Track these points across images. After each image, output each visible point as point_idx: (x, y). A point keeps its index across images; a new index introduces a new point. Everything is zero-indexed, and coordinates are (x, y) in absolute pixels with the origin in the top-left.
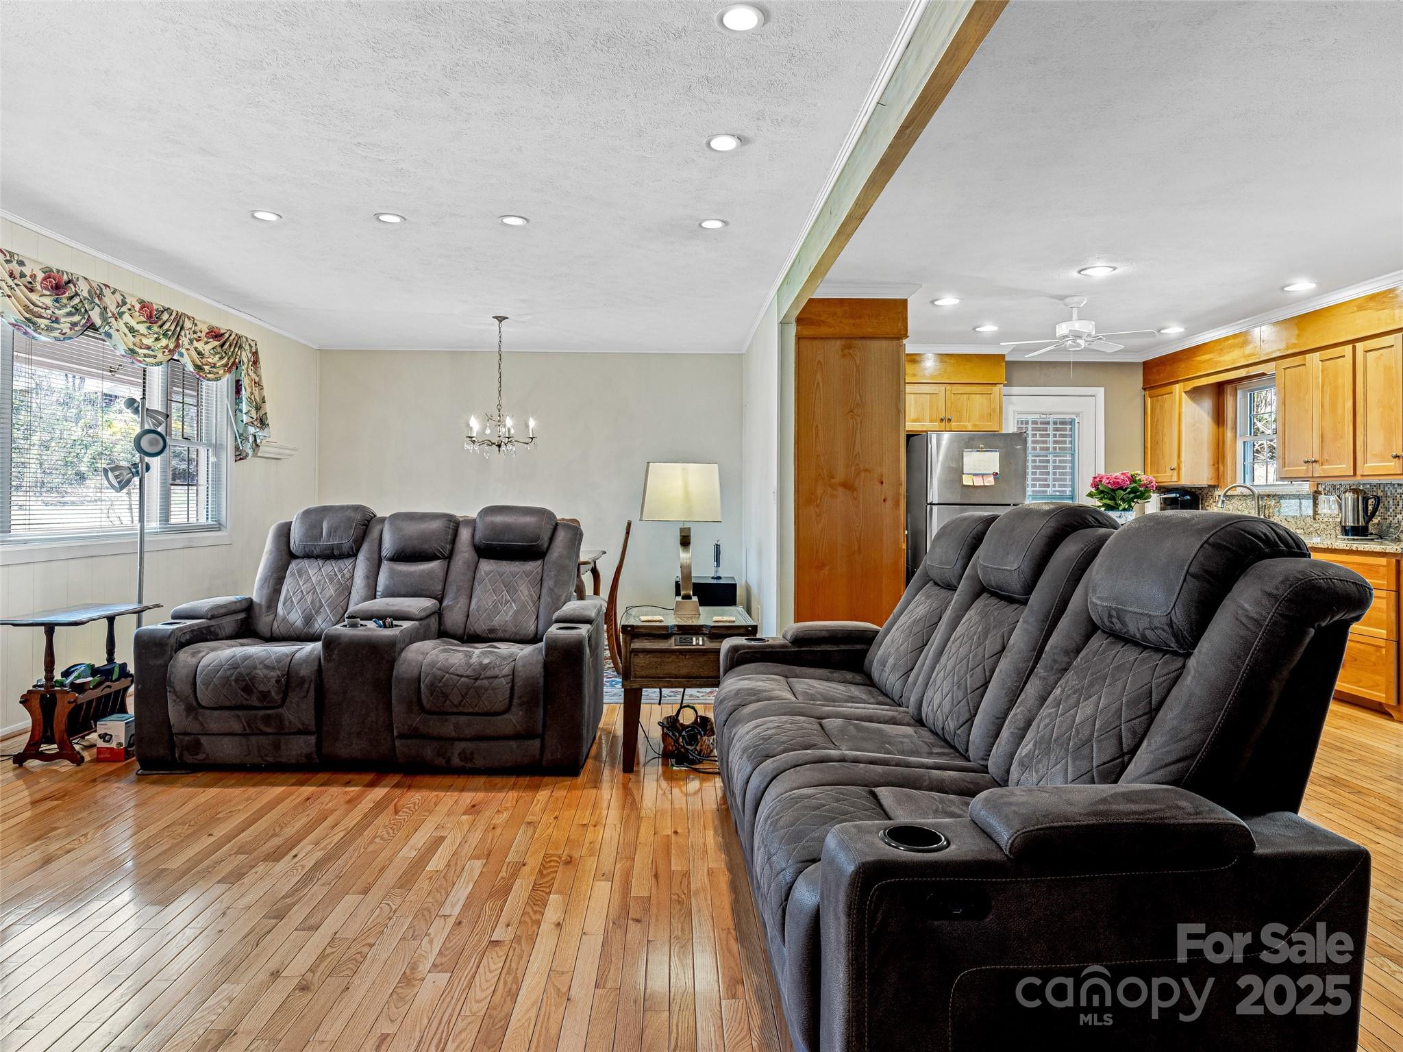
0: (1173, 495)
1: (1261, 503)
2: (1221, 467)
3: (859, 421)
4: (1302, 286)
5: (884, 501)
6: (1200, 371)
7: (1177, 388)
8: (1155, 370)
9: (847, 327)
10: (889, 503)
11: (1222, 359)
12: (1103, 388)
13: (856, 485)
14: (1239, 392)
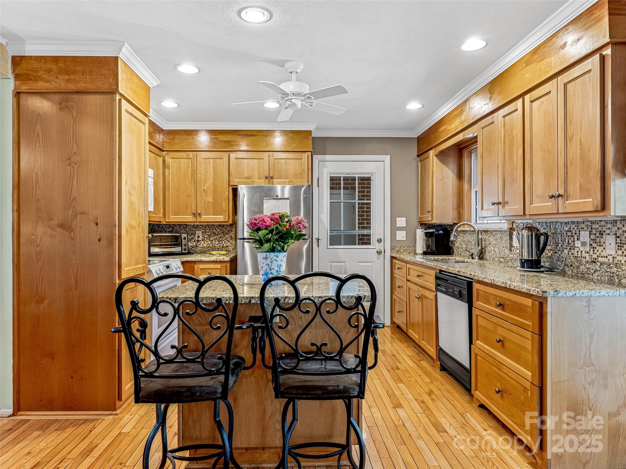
0: (431, 230)
1: (480, 236)
2: (460, 209)
3: (76, 169)
5: (99, 240)
7: (432, 153)
8: (422, 142)
9: (61, 83)
10: (104, 242)
12: (389, 156)
13: (73, 226)
14: (473, 155)
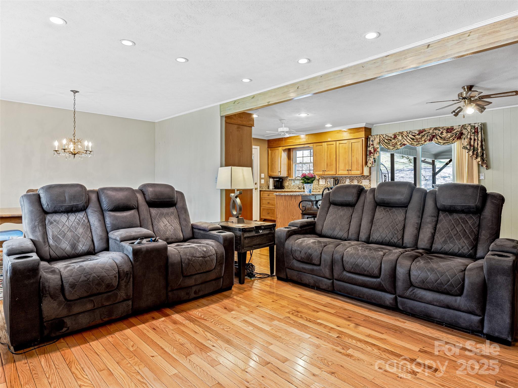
0: (278, 179)
2: (290, 171)
3: (241, 154)
4: (329, 125)
6: (288, 144)
7: (280, 149)
8: (272, 142)
9: (239, 121)
11: (296, 141)
12: (259, 147)
14: (294, 151)
